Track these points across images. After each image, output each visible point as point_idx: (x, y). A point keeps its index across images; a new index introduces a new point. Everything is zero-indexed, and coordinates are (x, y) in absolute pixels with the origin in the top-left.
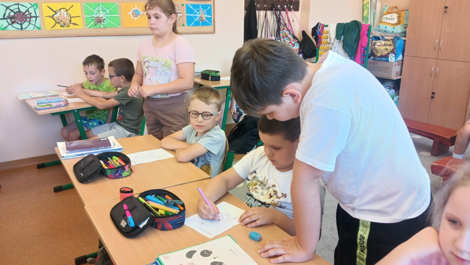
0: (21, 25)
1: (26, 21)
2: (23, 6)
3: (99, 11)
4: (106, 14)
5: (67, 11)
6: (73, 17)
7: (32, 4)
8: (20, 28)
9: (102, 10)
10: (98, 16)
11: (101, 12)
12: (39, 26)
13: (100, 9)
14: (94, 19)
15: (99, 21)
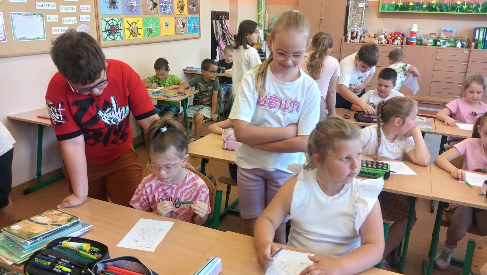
0: (114, 36)
1: (116, 33)
2: (115, 20)
3: (150, 23)
4: (154, 26)
5: (136, 24)
6: (139, 29)
7: (119, 19)
8: (113, 39)
9: (152, 23)
10: (150, 27)
11: (151, 24)
12: (122, 37)
13: (151, 22)
14: (148, 30)
15: (151, 31)
